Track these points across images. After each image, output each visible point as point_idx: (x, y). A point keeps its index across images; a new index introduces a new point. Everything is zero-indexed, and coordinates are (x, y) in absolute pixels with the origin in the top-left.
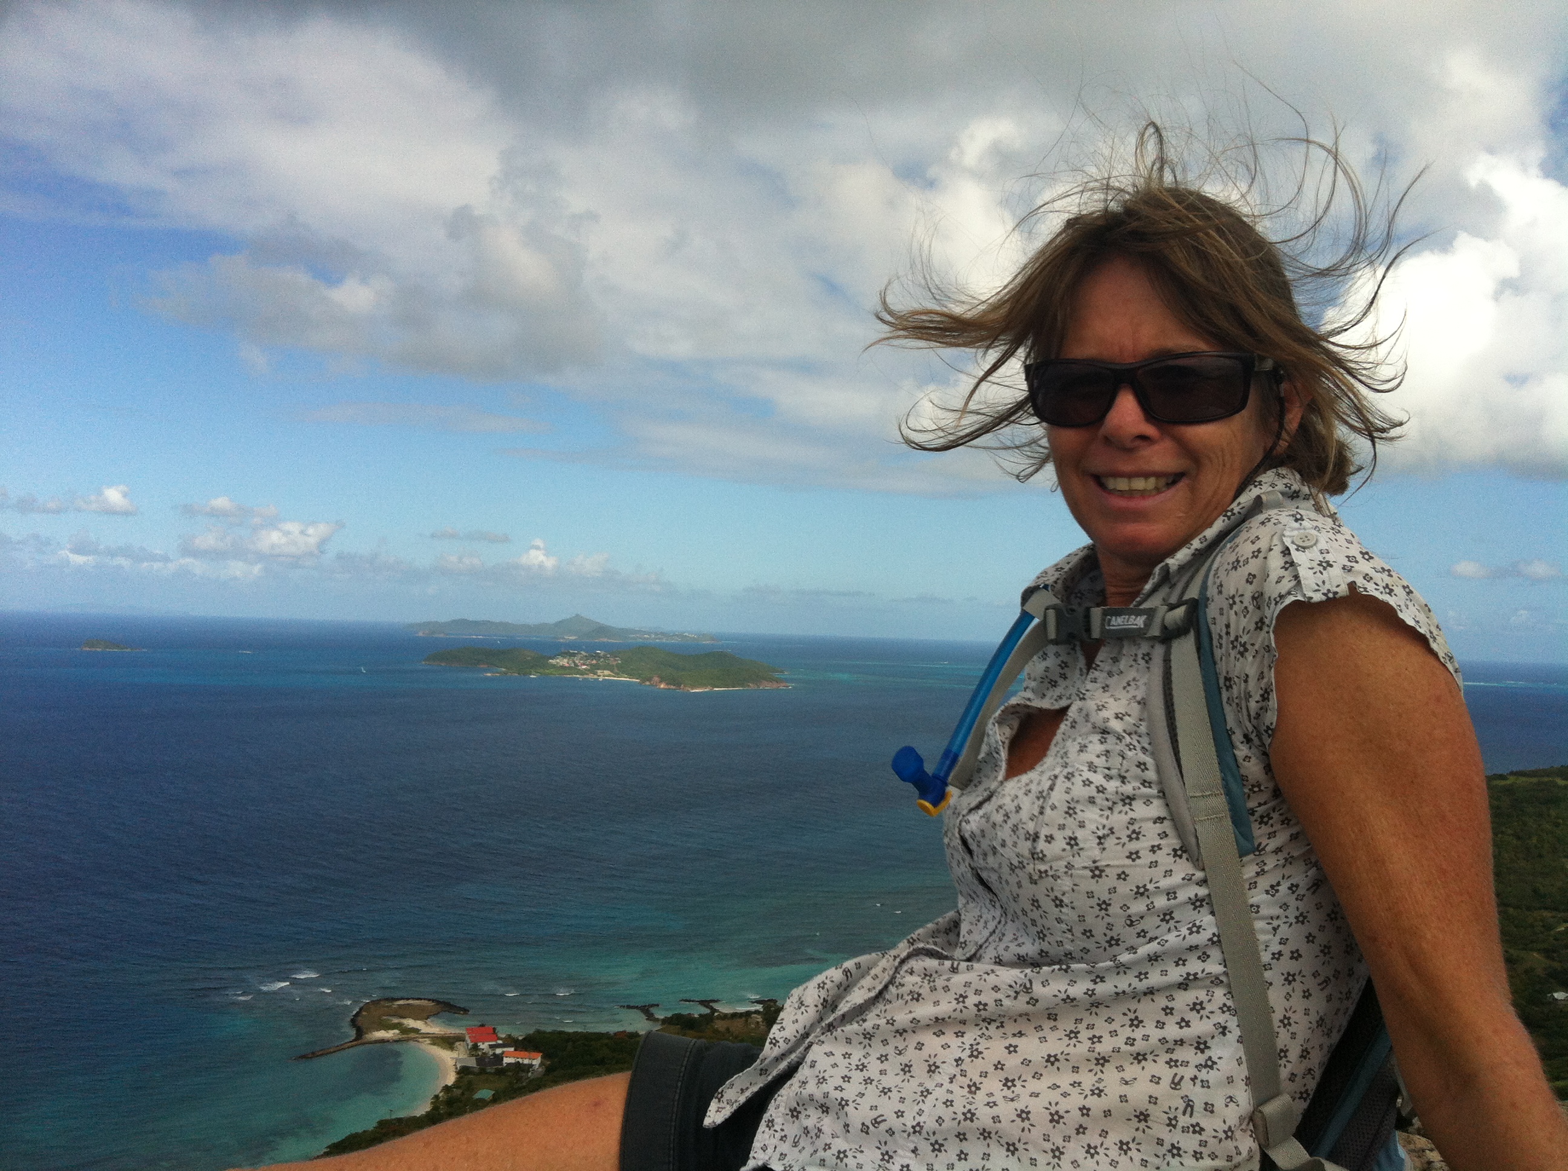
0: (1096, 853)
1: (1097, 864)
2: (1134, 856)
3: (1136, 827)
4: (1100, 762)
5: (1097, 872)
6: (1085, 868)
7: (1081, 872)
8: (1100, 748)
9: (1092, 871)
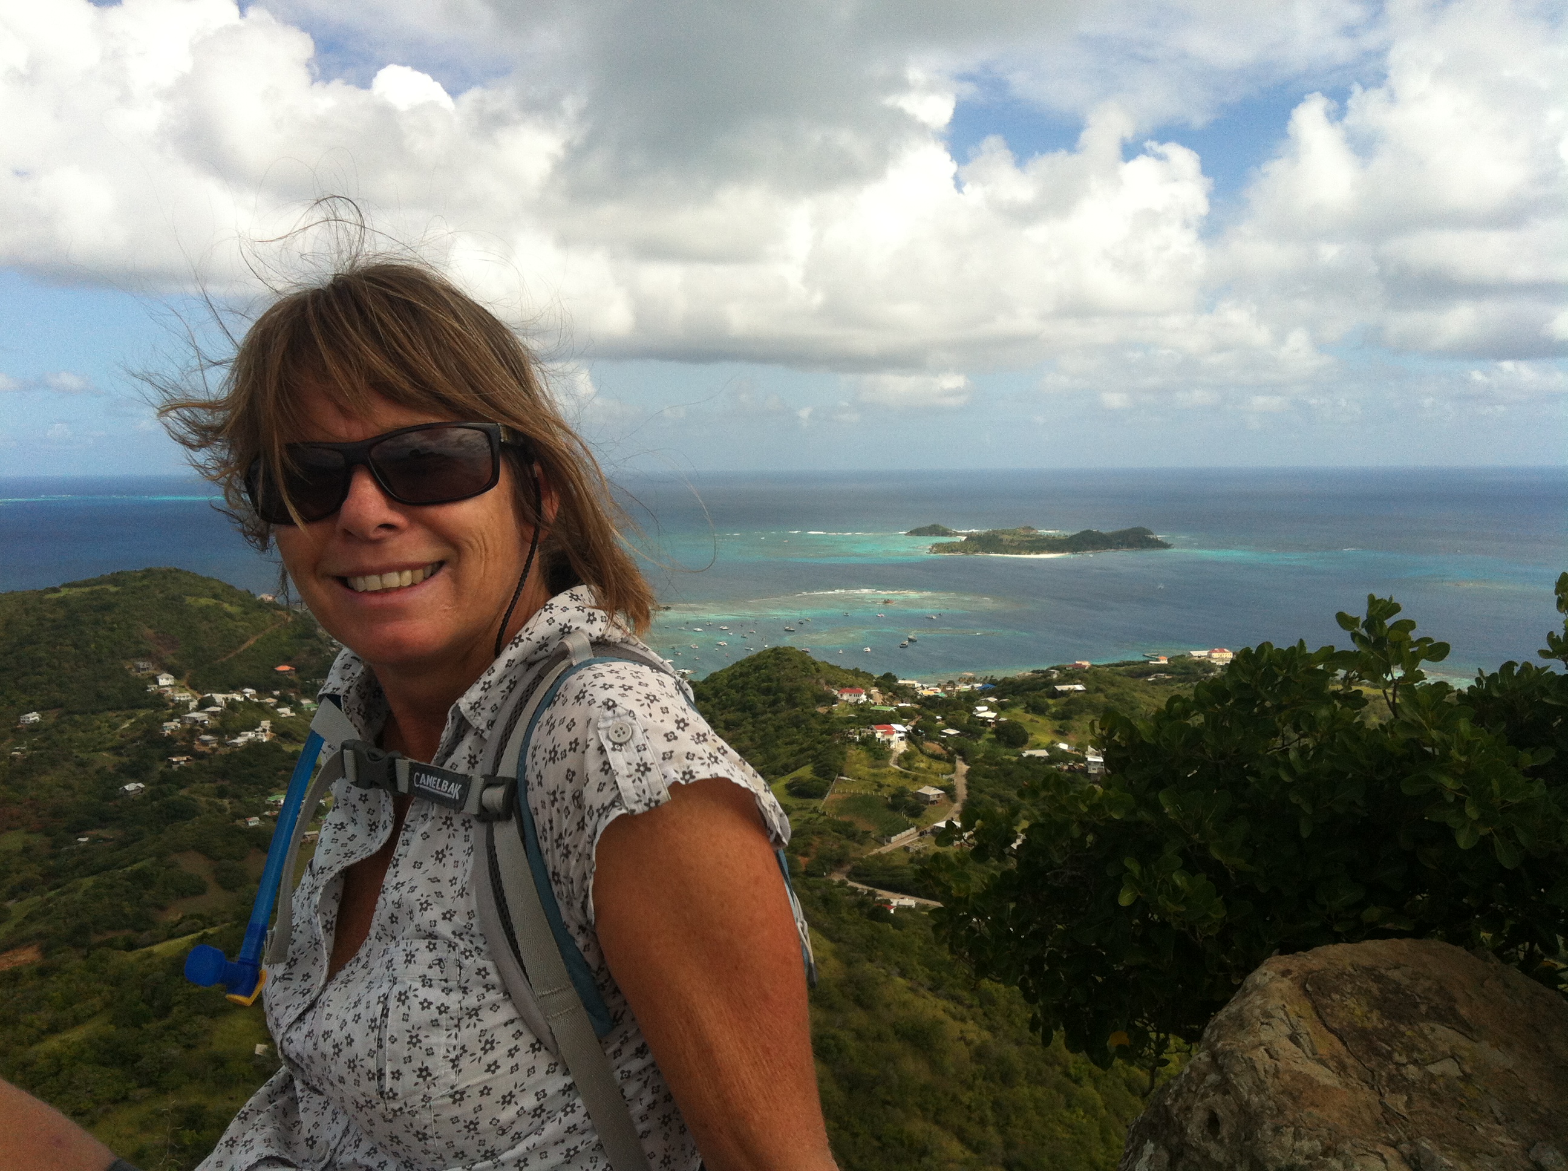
0: (452, 1077)
1: (455, 1090)
2: (493, 1067)
3: (488, 1037)
4: (434, 973)
5: (458, 1096)
6: (442, 1096)
7: (439, 1102)
8: (430, 957)
9: (451, 1096)
